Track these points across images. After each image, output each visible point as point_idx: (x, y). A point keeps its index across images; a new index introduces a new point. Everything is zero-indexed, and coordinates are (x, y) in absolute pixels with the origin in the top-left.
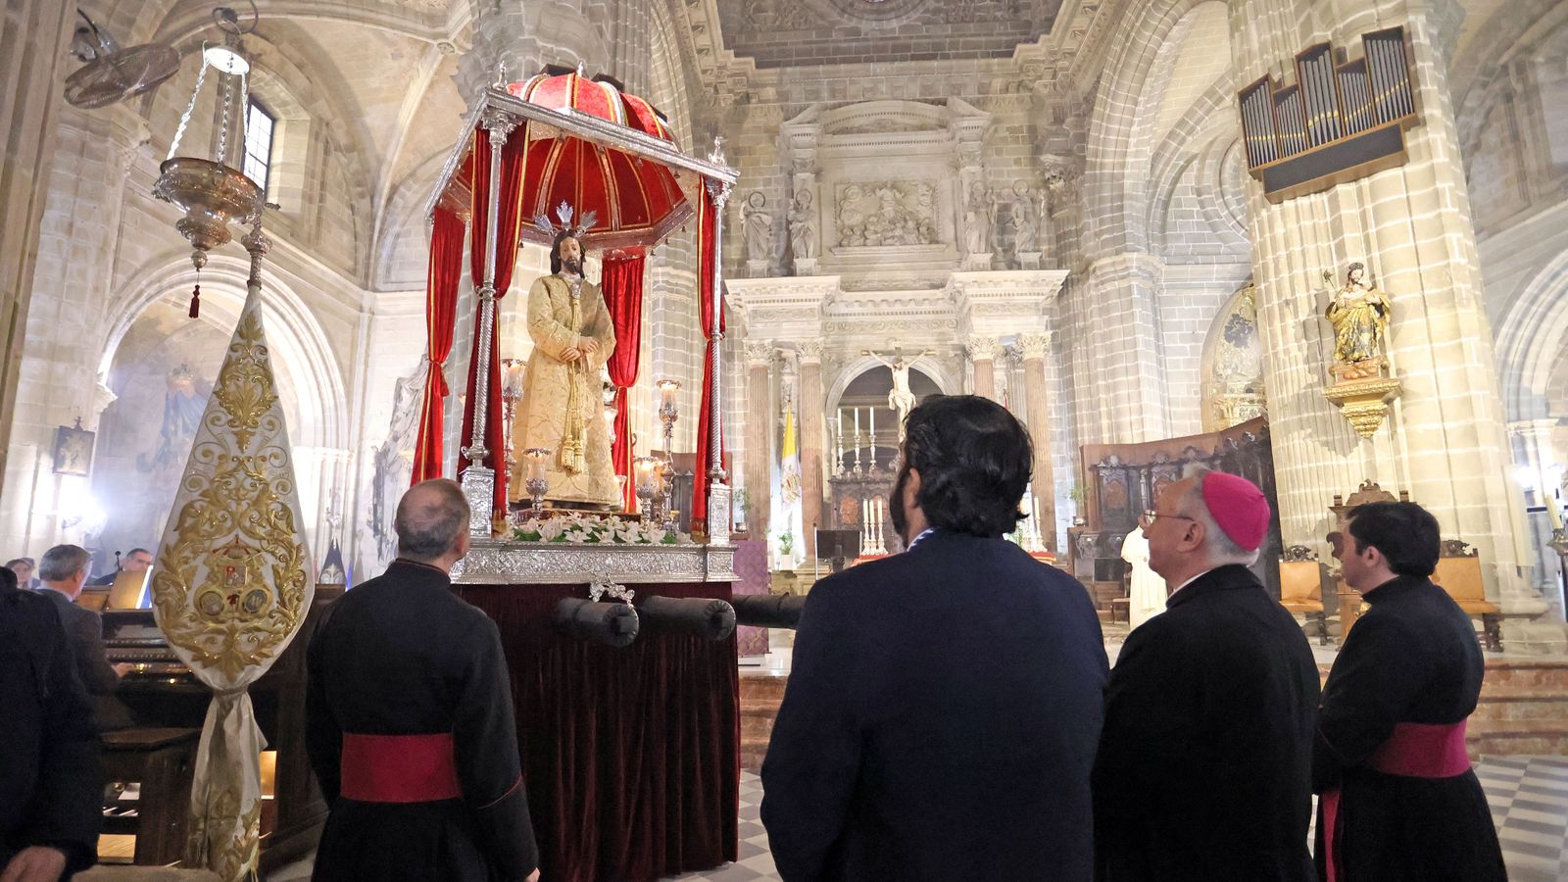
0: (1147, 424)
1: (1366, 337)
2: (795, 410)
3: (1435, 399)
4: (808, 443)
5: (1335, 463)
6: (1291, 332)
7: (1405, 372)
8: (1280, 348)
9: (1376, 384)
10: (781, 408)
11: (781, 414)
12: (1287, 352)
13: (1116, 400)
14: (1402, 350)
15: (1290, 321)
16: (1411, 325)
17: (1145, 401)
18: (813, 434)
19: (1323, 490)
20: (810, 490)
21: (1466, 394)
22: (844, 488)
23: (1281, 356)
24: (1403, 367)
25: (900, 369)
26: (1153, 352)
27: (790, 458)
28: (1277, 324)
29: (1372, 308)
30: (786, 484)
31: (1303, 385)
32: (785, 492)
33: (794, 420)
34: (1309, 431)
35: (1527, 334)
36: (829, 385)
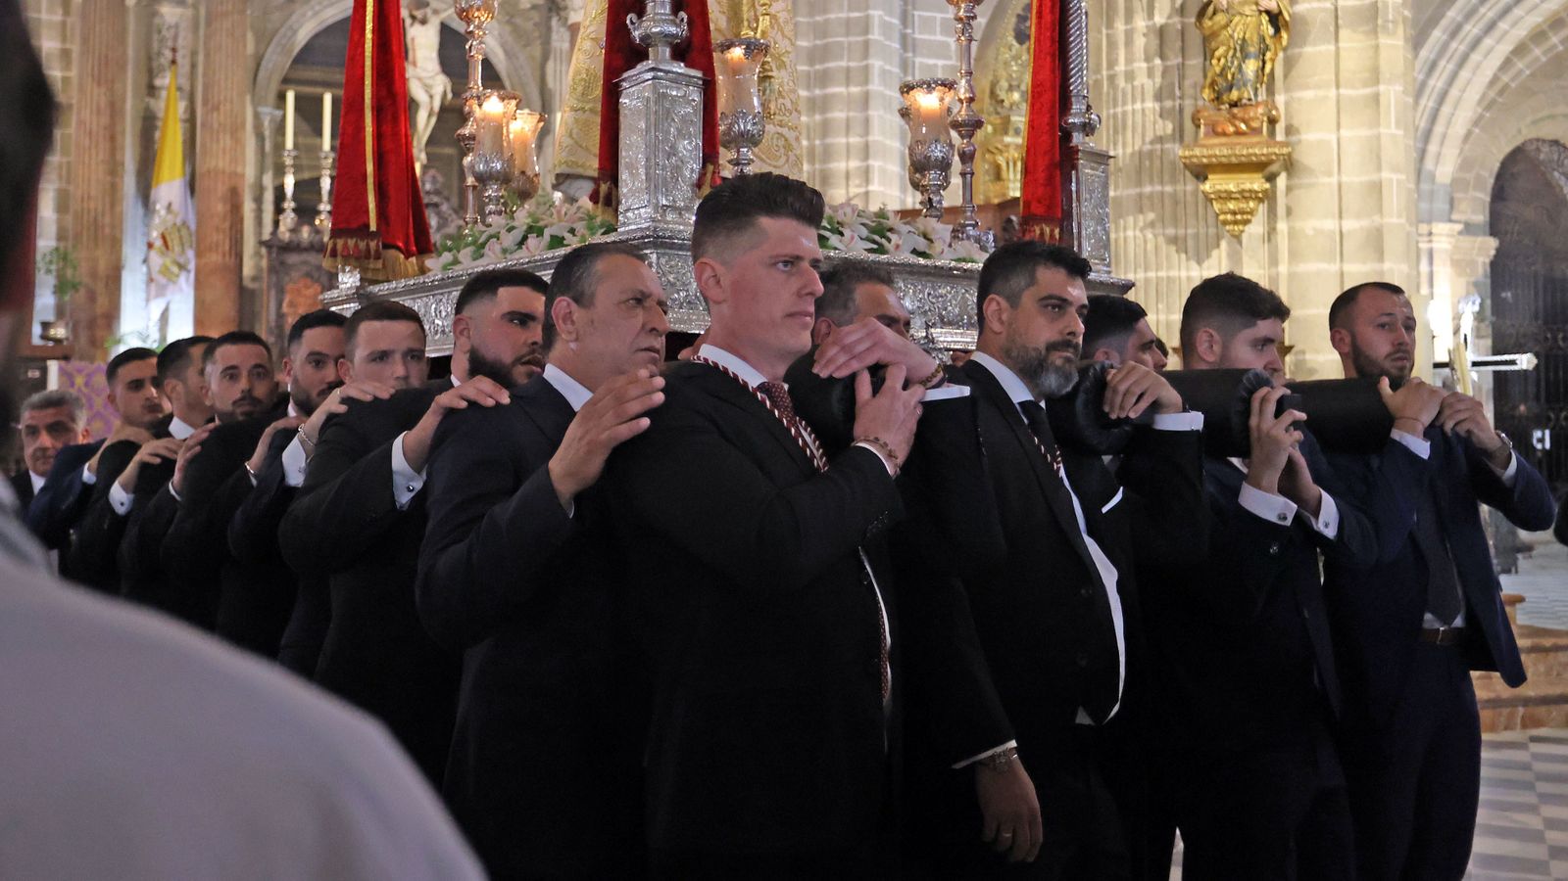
0: (875, 176)
1: (1251, 67)
2: (185, 82)
3: (1334, 180)
4: (215, 159)
5: (1184, 274)
6: (1140, 42)
7: (1298, 131)
8: (1121, 67)
9: (1257, 149)
10: (151, 74)
11: (152, 90)
12: (1130, 76)
13: (826, 129)
14: (1298, 94)
15: (1140, 23)
16: (1316, 52)
17: (875, 137)
18: (226, 141)
19: (1162, 317)
20: (215, 258)
21: (1374, 177)
22: (293, 259)
23: (1121, 83)
24: (1295, 123)
25: (424, 22)
26: (896, 45)
27: (170, 189)
28: (1120, 26)
29: (1265, 18)
30: (158, 243)
31: (1149, 136)
32: (156, 259)
33: (182, 106)
34: (1151, 216)
35: (1440, 84)
36: (264, 38)
